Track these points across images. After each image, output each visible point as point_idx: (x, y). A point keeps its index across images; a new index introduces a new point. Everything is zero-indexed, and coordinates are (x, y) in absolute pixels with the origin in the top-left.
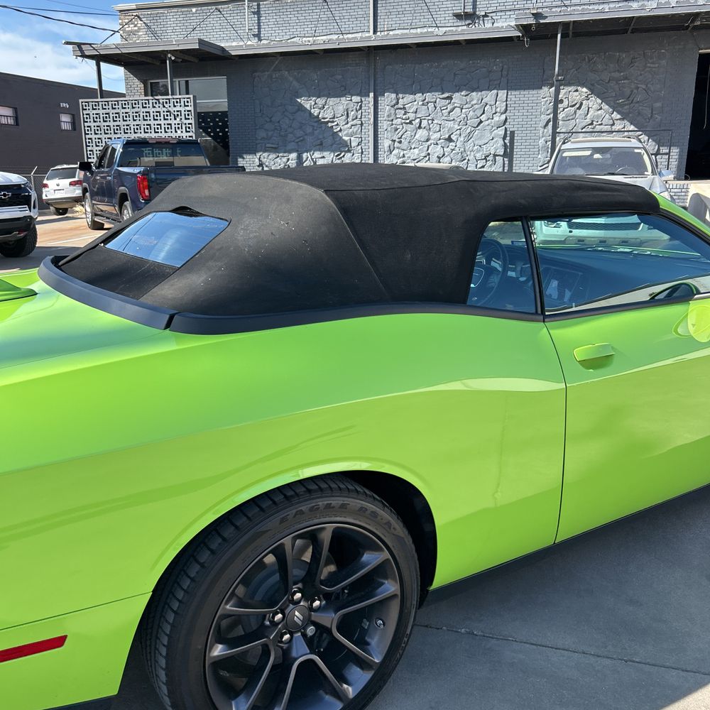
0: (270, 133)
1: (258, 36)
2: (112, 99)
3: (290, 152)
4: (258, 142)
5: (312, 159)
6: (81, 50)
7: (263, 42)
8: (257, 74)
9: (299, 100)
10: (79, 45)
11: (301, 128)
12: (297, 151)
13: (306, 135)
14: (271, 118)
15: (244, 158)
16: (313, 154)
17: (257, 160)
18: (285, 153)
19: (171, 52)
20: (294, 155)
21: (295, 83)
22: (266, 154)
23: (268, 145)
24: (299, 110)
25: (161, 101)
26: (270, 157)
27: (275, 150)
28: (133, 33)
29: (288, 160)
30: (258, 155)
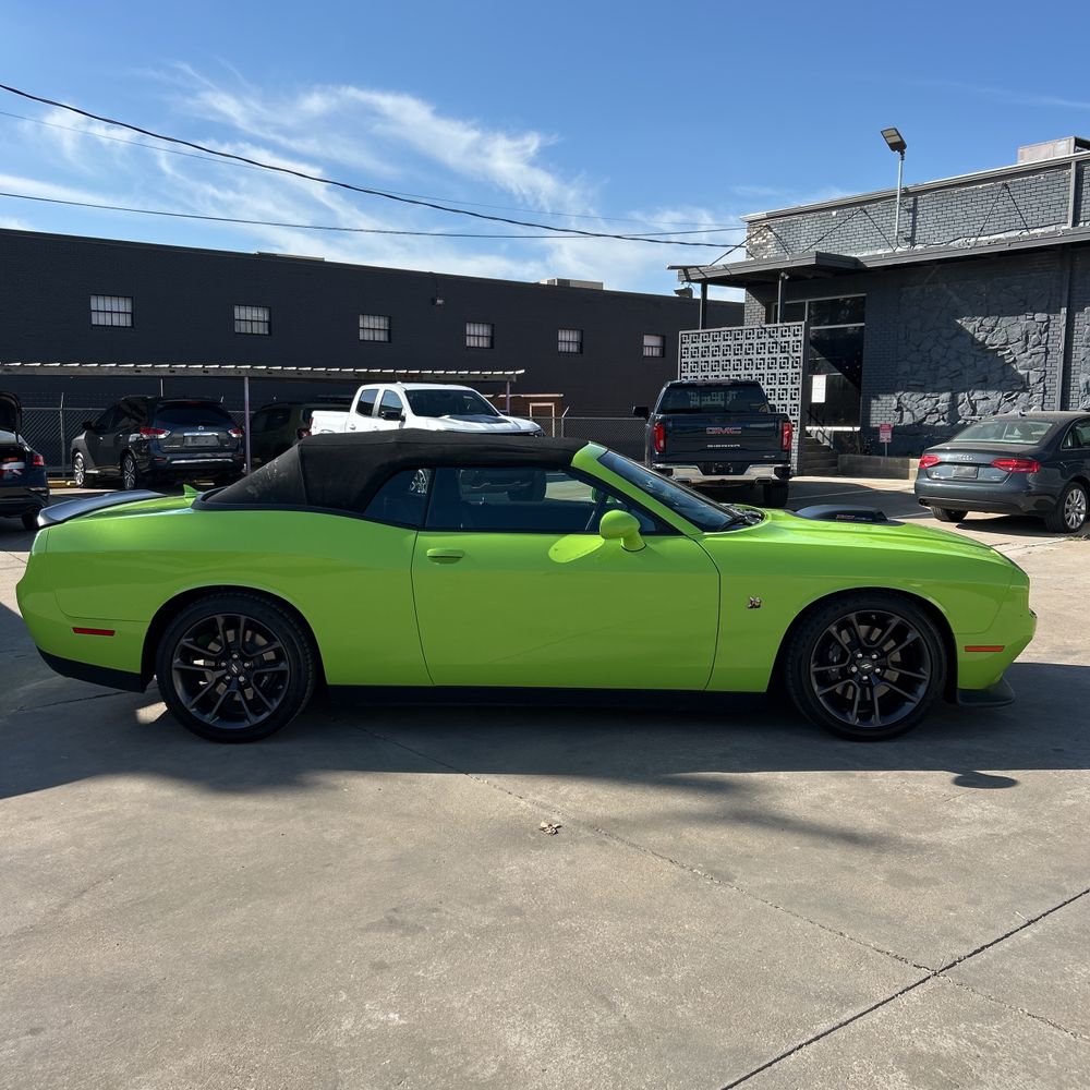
0: (916, 366)
1: (911, 240)
2: (723, 329)
3: (941, 391)
4: (898, 378)
5: (970, 401)
6: (687, 275)
7: (916, 247)
8: (904, 289)
9: (959, 321)
10: (685, 269)
11: (958, 358)
12: (951, 390)
13: (965, 368)
14: (919, 346)
15: (878, 399)
16: (973, 394)
17: (895, 401)
18: (934, 392)
19: (785, 270)
20: (945, 396)
21: (955, 299)
22: (907, 395)
23: (911, 382)
24: (957, 334)
25: (768, 330)
26: (913, 398)
27: (921, 388)
28: (760, 246)
29: (938, 402)
30: (898, 394)
